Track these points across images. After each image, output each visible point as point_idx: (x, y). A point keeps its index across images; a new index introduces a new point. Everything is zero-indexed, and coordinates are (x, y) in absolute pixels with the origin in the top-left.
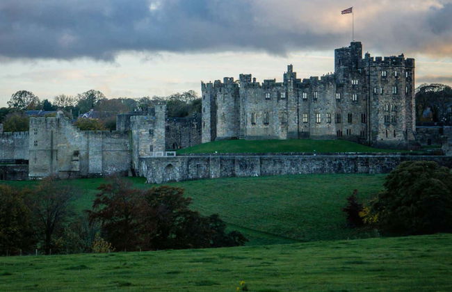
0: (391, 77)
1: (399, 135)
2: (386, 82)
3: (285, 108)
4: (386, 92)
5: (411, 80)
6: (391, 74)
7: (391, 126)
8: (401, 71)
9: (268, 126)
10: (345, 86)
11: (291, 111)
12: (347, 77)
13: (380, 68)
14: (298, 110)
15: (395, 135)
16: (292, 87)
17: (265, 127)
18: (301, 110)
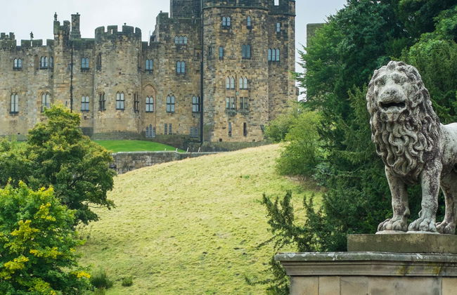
0: (240, 28)
1: (254, 132)
2: (231, 35)
3: (47, 84)
4: (228, 54)
5: (286, 37)
6: (239, 21)
7: (239, 116)
8: (260, 17)
9: (16, 118)
10: (163, 47)
11: (58, 91)
12: (165, 30)
13: (219, 11)
14: (72, 88)
15: (245, 133)
16: (61, 48)
17: (11, 118)
18: (76, 89)
